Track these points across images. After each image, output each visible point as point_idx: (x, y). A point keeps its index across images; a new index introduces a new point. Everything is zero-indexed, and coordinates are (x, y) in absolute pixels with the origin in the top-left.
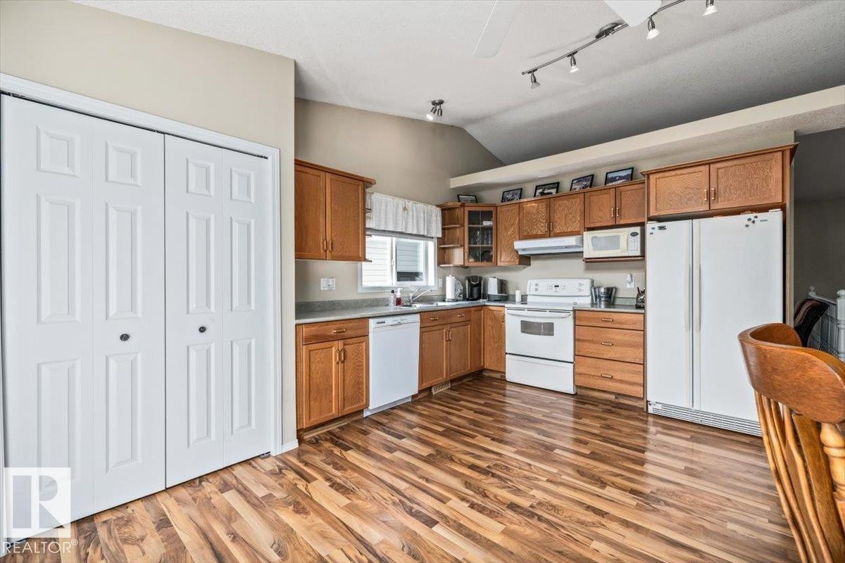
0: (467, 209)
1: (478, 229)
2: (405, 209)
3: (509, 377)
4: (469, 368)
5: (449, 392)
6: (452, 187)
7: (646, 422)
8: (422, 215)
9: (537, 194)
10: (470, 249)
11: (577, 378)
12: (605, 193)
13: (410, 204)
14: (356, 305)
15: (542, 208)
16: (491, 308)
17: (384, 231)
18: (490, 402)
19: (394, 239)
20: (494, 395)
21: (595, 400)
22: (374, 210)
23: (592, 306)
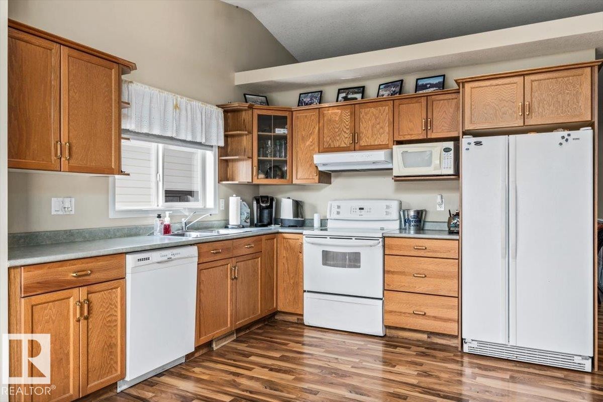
0: (256, 112)
1: (269, 138)
2: (176, 107)
3: (307, 320)
4: (259, 313)
5: (235, 345)
6: (237, 83)
7: (462, 363)
8: (199, 116)
9: (340, 98)
10: (260, 162)
11: (386, 316)
12: (417, 102)
13: (183, 101)
14: (108, 235)
15: (346, 115)
16: (286, 235)
17: (147, 135)
18: (286, 354)
19: (161, 146)
20: (292, 344)
21: (406, 341)
22: (133, 105)
23: (401, 232)
